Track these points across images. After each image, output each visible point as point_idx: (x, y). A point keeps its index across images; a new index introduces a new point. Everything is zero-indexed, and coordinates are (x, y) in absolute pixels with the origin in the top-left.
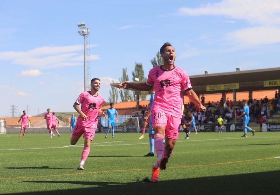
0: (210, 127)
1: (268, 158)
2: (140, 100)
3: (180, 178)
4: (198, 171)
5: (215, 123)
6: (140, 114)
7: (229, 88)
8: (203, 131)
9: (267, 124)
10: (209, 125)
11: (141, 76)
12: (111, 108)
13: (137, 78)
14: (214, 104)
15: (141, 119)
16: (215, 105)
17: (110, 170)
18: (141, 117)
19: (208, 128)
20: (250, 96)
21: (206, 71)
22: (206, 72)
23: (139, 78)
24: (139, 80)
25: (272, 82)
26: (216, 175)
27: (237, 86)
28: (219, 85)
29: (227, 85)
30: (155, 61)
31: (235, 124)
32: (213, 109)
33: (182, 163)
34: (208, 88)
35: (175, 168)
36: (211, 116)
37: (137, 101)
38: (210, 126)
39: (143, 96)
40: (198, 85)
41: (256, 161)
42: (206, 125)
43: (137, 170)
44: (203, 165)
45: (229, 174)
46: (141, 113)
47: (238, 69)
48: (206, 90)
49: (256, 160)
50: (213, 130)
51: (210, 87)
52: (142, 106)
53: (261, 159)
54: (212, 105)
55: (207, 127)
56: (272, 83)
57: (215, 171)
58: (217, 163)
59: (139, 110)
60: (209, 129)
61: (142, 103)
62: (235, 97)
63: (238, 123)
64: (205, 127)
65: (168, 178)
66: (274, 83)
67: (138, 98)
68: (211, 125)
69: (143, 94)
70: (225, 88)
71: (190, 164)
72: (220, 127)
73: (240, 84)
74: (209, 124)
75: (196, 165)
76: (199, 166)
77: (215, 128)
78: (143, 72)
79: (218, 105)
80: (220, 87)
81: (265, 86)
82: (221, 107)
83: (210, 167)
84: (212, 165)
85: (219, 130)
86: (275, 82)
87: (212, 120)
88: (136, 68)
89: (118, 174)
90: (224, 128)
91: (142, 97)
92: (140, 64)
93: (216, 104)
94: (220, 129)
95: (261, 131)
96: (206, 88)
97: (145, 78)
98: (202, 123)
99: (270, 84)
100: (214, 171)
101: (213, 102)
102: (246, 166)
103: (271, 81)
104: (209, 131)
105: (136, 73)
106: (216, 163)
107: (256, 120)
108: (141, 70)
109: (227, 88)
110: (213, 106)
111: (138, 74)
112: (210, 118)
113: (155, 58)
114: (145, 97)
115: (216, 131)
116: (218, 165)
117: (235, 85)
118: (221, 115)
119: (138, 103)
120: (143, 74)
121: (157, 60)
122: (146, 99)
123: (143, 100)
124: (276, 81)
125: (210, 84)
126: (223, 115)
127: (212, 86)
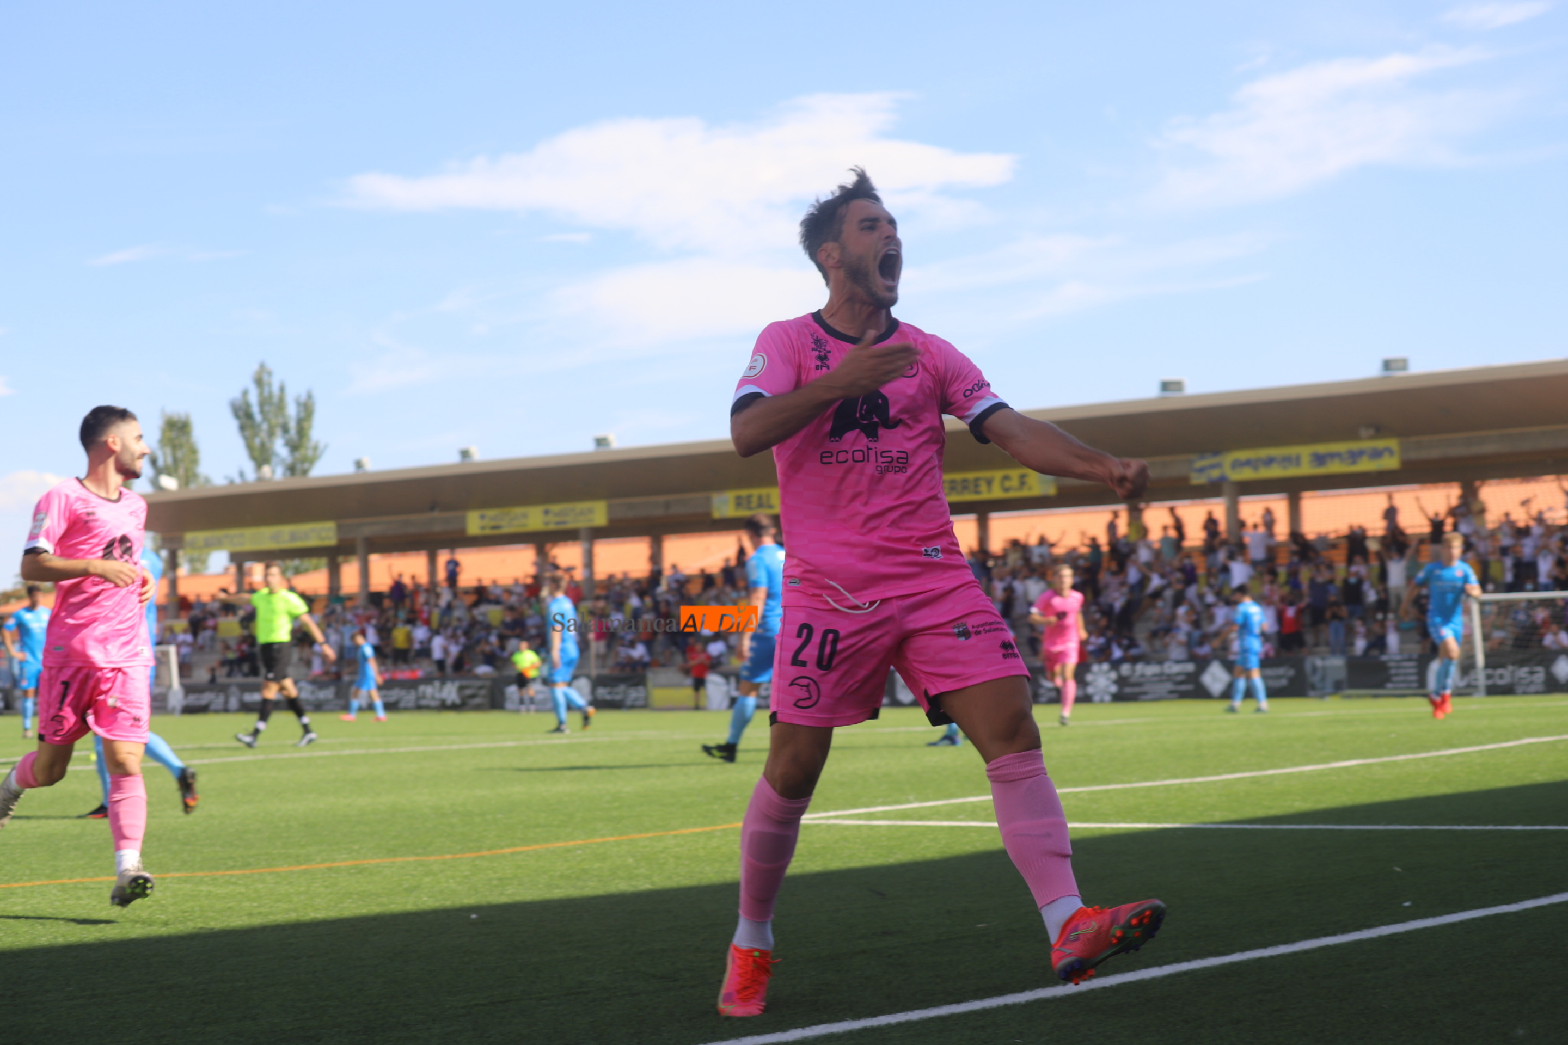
0: (483, 692)
1: (725, 826)
2: (183, 570)
3: (347, 913)
4: (427, 880)
5: (508, 672)
6: (181, 637)
7: (564, 523)
8: (454, 707)
9: (726, 676)
10: (478, 683)
11: (187, 470)
12: (32, 608)
13: (170, 474)
14: (498, 592)
15: (185, 656)
16: (505, 597)
17: (49, 877)
18: (185, 650)
19: (473, 696)
20: (656, 557)
21: (464, 446)
22: (465, 454)
23: (179, 478)
24: (180, 486)
25: (749, 497)
26: (503, 899)
27: (598, 514)
28: (518, 511)
29: (555, 508)
30: (248, 405)
31: (588, 676)
32: (493, 614)
33: (356, 847)
34: (474, 523)
35: (330, 869)
36: (488, 642)
37: (170, 575)
38: (481, 688)
39: (196, 554)
40: (432, 508)
41: (675, 837)
42: (465, 683)
43: (163, 879)
44: (448, 856)
45: (558, 893)
46: (185, 631)
47: (601, 442)
48: (463, 531)
49: (673, 833)
50: (496, 702)
51: (482, 517)
52: (192, 598)
53: (698, 830)
54: (492, 597)
55: (468, 692)
56: (749, 502)
57: (500, 879)
58: (508, 846)
59: (177, 617)
60: (477, 701)
61: (190, 587)
62: (589, 562)
63: (606, 672)
64: (461, 688)
65: (295, 910)
66: (755, 501)
67: (173, 564)
68: (488, 683)
69: (193, 546)
70: (547, 523)
71: (392, 852)
72: (524, 690)
73: (610, 509)
74: (477, 677)
75: (417, 855)
76: (432, 858)
77: (502, 694)
78: (194, 451)
79: (519, 595)
80: (525, 516)
81: (717, 514)
82: (530, 606)
83: (477, 862)
84: (485, 853)
85: (522, 702)
86: (760, 498)
87: (490, 659)
88: (164, 432)
89: (81, 893)
90: (540, 697)
91: (192, 561)
92: (183, 417)
93: (508, 591)
94: (526, 697)
95: (697, 708)
96: (463, 520)
97: (201, 480)
98: (449, 670)
99: (739, 503)
100: (495, 882)
101: (494, 582)
102: (630, 861)
103: (744, 493)
104: (478, 708)
105: (165, 455)
106: (502, 848)
107: (679, 659)
108: (188, 441)
109: (558, 523)
110: (497, 602)
111: (176, 460)
112: (483, 653)
113: (245, 393)
114: (204, 561)
115: (509, 705)
116: (512, 854)
117: (591, 511)
118: (529, 639)
119: (173, 584)
120: (195, 462)
121: (253, 398)
122: (206, 568)
123: (195, 572)
124: (763, 491)
125: (484, 504)
126: (538, 641)
127: (491, 513)
